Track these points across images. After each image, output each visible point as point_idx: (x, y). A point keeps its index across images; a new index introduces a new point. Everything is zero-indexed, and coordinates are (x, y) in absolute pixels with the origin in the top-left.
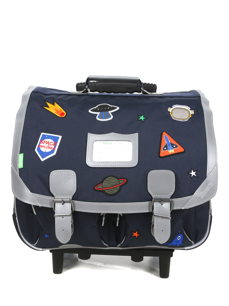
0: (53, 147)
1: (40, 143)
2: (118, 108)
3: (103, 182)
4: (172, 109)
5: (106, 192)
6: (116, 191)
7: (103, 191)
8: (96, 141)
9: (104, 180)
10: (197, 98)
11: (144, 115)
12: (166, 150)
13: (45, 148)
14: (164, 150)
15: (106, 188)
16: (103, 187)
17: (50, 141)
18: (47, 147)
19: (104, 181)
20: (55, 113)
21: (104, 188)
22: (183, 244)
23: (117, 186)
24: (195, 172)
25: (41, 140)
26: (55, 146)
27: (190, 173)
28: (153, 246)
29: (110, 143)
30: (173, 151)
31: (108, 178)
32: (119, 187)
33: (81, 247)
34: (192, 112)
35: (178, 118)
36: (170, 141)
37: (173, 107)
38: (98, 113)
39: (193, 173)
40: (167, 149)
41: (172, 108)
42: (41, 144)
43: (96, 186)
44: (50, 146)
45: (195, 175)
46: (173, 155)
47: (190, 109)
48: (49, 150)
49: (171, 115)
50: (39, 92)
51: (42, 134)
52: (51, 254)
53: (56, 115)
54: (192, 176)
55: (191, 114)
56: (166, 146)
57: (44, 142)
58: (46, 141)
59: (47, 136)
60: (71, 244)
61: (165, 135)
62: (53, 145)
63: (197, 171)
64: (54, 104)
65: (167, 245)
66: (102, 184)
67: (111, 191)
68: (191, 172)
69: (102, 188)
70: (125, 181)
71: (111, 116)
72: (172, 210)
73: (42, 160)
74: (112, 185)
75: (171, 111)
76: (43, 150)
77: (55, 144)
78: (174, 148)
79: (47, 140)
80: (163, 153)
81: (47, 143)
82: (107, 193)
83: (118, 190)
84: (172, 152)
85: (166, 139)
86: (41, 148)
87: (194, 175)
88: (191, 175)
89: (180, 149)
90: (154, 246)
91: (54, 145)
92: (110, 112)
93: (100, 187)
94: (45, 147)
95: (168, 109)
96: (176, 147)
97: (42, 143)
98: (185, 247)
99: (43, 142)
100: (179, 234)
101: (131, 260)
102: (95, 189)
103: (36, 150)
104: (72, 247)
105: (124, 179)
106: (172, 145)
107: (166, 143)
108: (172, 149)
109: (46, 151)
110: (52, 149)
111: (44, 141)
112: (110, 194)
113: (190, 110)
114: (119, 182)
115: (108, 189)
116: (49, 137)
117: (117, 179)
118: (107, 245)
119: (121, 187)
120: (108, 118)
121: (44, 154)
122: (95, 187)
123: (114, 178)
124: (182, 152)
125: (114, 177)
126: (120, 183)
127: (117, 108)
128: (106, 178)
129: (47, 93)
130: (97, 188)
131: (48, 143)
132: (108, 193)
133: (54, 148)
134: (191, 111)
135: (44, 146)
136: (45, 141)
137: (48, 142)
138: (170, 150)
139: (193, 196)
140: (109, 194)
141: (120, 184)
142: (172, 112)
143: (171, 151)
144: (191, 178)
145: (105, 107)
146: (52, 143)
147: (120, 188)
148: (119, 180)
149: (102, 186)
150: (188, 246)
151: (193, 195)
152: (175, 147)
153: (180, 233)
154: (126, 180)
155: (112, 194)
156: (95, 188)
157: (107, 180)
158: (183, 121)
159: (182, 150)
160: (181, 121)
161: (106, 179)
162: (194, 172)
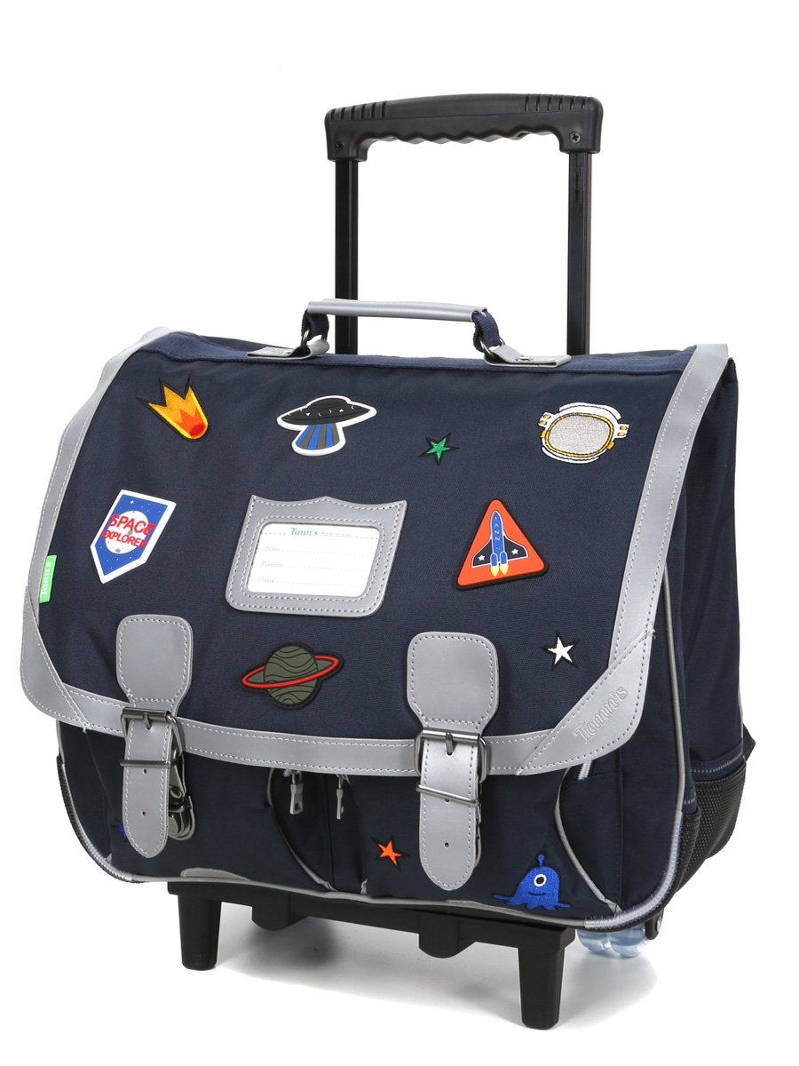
0: (142, 536)
1: (109, 524)
2: (372, 412)
3: (267, 662)
4: (554, 417)
5: (273, 695)
6: (303, 696)
7: (263, 692)
8: (270, 523)
9: (270, 656)
10: (667, 376)
11: (448, 437)
12: (482, 562)
13: (118, 540)
14: (477, 562)
15: (276, 682)
16: (267, 679)
17: (138, 516)
18: (125, 539)
19: (271, 660)
20: (180, 424)
21: (268, 683)
22: (569, 906)
23: (307, 679)
24: (569, 647)
25: (116, 514)
26: (149, 536)
27: (552, 650)
28: (465, 902)
29: (313, 533)
30: (505, 568)
31: (284, 649)
32: (313, 683)
33: (247, 882)
34: (621, 431)
35: (562, 453)
36: (504, 534)
37: (561, 409)
38: (302, 428)
39: (561, 651)
40: (487, 561)
41: (558, 415)
42: (111, 529)
43: (247, 673)
44: (133, 535)
45: (569, 659)
46: (503, 583)
47: (619, 417)
48: (127, 548)
49: (543, 440)
50: (158, 352)
51: (123, 492)
52: (175, 898)
53: (178, 433)
54: (557, 659)
55: (615, 436)
56: (487, 551)
57: (121, 522)
58: (127, 519)
59: (132, 502)
60: (208, 867)
61: (497, 511)
62: (142, 533)
63: (575, 643)
64: (183, 396)
65: (506, 901)
66: (264, 670)
67: (289, 693)
68: (555, 647)
69: (264, 683)
70: (333, 662)
71: (338, 440)
72: (488, 777)
73: (105, 579)
74: (294, 675)
75: (547, 427)
76: (113, 545)
77: (149, 531)
78: (511, 556)
79: (130, 515)
80: (470, 575)
81: (128, 525)
82: (277, 701)
83: (312, 693)
84: (500, 571)
85: (498, 524)
86: (107, 540)
87: (563, 658)
88: (555, 655)
89: (531, 562)
90: (470, 904)
91: (145, 533)
92: (340, 426)
93: (257, 678)
94: (120, 539)
95: (542, 419)
96: (522, 553)
97: (116, 522)
98: (589, 919)
99: (118, 520)
100: (537, 865)
101: (420, 947)
102: (242, 683)
103: (93, 548)
104: (223, 878)
105: (333, 656)
106: (509, 546)
107: (491, 538)
108: (504, 562)
109: (118, 550)
110: (138, 544)
111: (121, 516)
112: (287, 705)
113: (619, 422)
114: (314, 666)
115: (280, 688)
116: (139, 506)
117: (309, 656)
118: (326, 885)
119: (322, 683)
120: (325, 447)
121: (111, 561)
122: (243, 677)
123: (302, 651)
124: (537, 572)
125: (301, 645)
126: (317, 668)
127: (367, 411)
128: (278, 649)
129: (184, 357)
130: (249, 680)
131: (130, 524)
132: (281, 700)
133: (144, 543)
134: (617, 426)
135: (119, 535)
136: (123, 517)
137: (133, 520)
138: (494, 564)
139: (553, 731)
140: (282, 704)
141: (318, 672)
142: (549, 431)
143: (500, 569)
144: (555, 666)
145: (328, 409)
146: (142, 524)
147: (316, 686)
148: (315, 659)
149: (264, 677)
150: (598, 918)
151: (553, 727)
152: (516, 556)
153: (545, 864)
154: (336, 661)
155: (293, 705)
156: (244, 681)
157: (279, 658)
158: (579, 462)
159: (538, 565)
160: (571, 461)
161: (278, 653)
162: (564, 646)
